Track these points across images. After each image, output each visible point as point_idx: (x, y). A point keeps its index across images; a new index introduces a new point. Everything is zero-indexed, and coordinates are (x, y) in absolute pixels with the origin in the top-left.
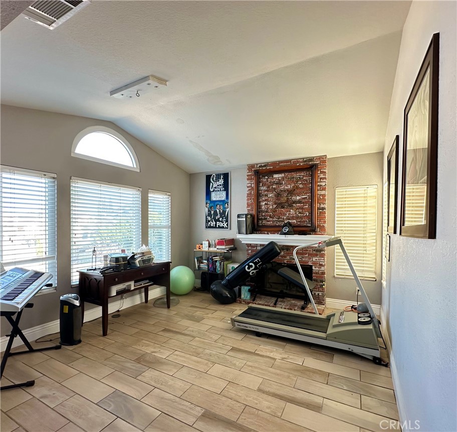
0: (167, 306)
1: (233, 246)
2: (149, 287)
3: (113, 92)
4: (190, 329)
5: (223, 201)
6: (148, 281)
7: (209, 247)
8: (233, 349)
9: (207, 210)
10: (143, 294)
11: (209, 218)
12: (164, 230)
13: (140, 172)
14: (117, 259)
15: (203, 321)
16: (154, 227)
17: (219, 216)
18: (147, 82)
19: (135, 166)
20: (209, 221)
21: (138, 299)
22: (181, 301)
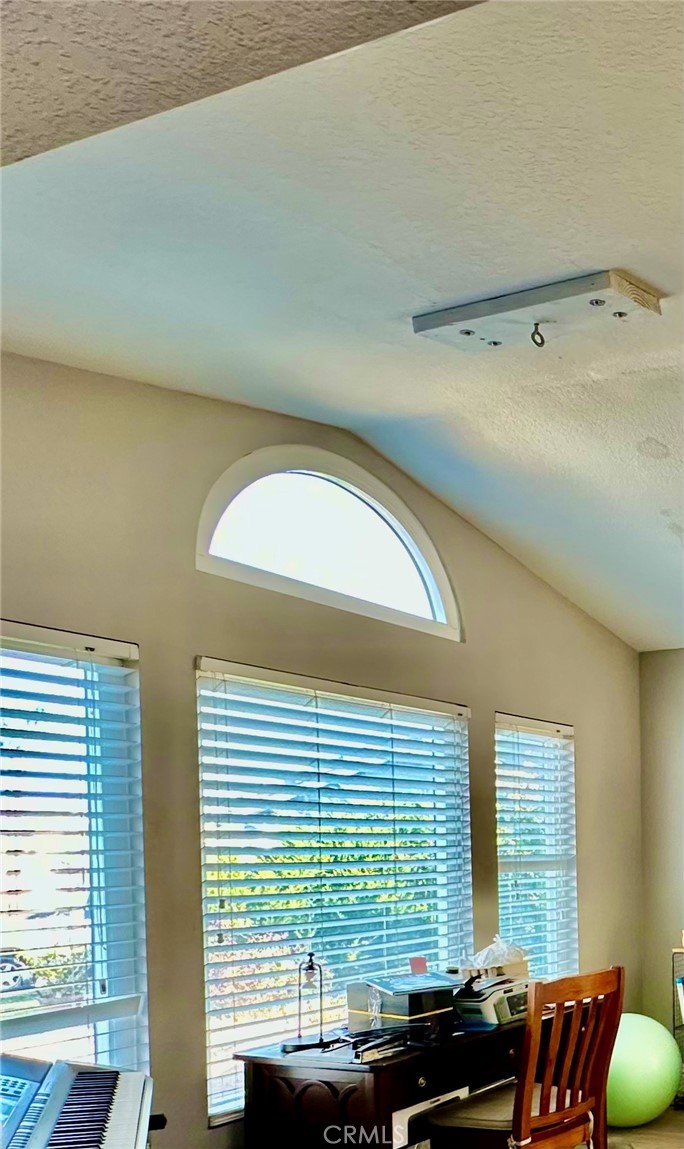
3: (425, 321)
12: (548, 874)
13: (463, 640)
14: (417, 1001)
16: (517, 864)
18: (593, 295)
19: (441, 618)
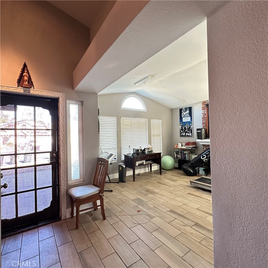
0: (160, 174)
1: (195, 146)
2: (152, 164)
3: (135, 84)
4: (170, 184)
5: (189, 122)
6: (151, 161)
7: (182, 146)
8: (189, 194)
9: (180, 127)
10: (149, 168)
11: (182, 131)
13: (147, 111)
14: (138, 150)
15: (176, 182)
17: (187, 130)
19: (145, 109)
20: (182, 133)
21: (147, 170)
22: (167, 172)
